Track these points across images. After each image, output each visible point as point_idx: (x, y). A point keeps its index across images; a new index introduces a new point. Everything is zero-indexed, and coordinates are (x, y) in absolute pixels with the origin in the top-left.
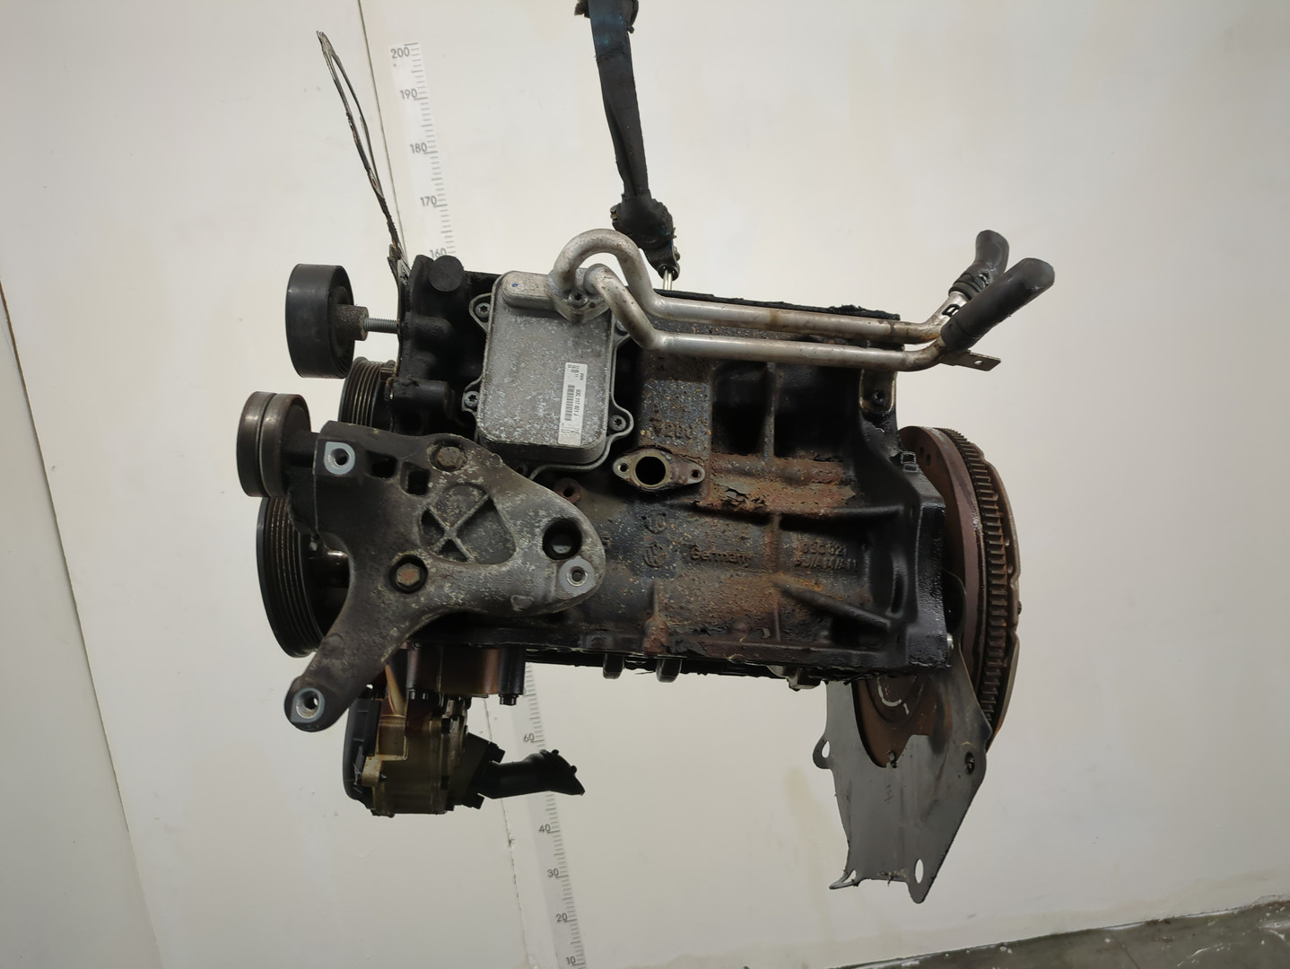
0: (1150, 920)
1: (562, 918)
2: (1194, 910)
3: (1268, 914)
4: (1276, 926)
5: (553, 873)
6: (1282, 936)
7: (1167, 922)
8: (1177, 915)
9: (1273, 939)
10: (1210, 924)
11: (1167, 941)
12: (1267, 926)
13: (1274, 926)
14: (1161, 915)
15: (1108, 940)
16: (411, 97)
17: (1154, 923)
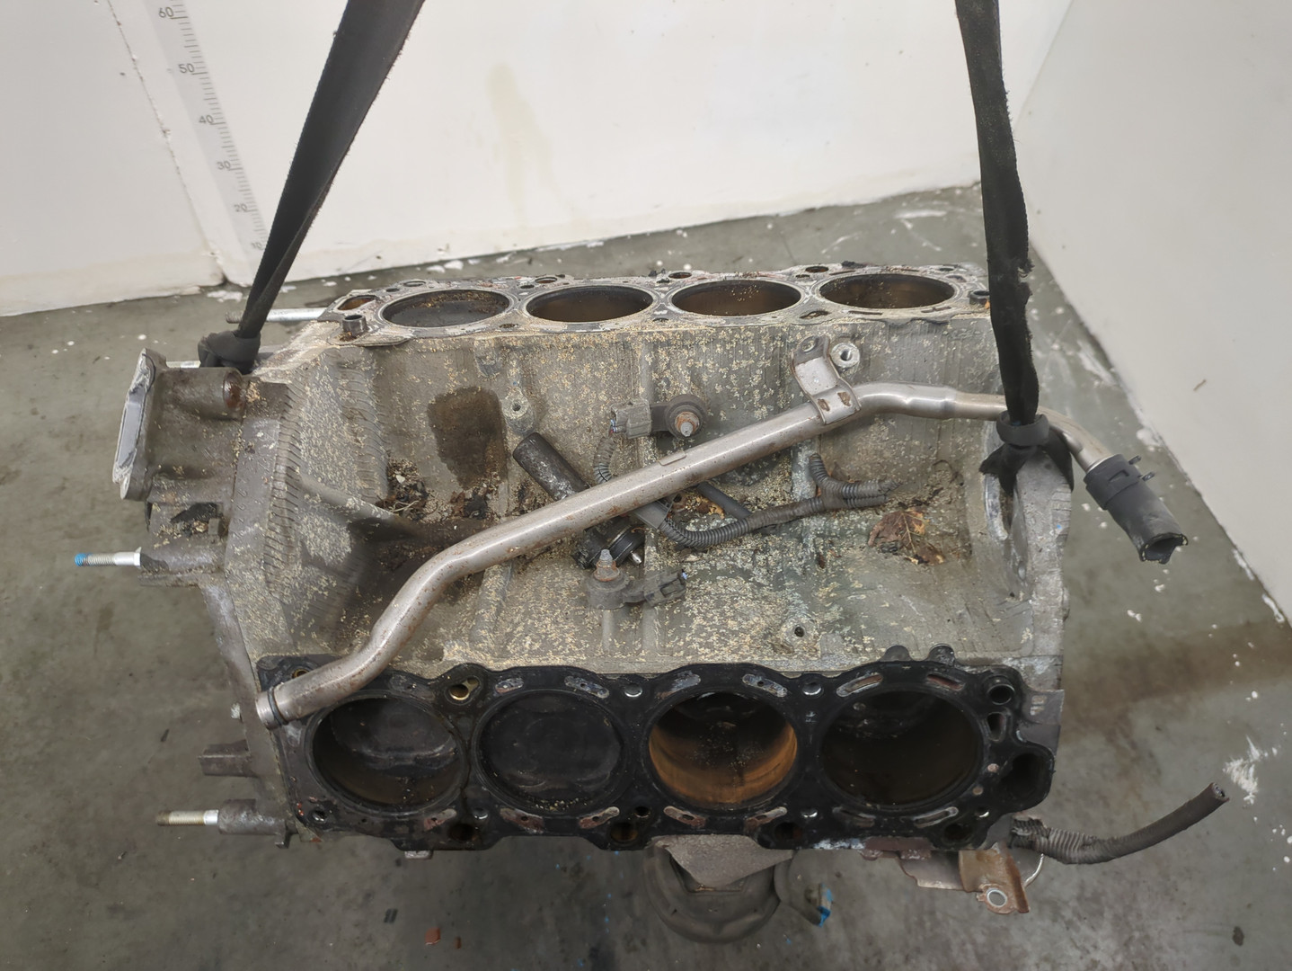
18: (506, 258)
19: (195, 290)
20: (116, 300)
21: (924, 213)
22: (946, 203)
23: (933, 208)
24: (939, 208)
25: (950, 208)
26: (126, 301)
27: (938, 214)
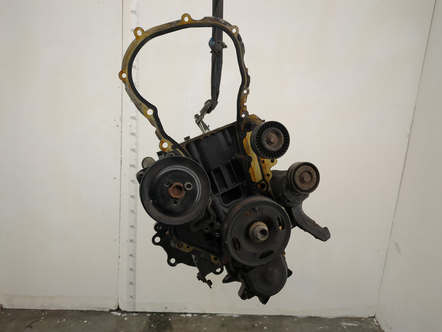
0: (310, 316)
1: (131, 283)
2: (323, 315)
3: (344, 320)
4: (345, 324)
5: (131, 269)
6: (345, 327)
7: (315, 317)
8: (318, 316)
9: (342, 327)
10: (326, 320)
11: (313, 323)
12: (342, 324)
13: (344, 324)
14: (313, 315)
15: (296, 320)
16: (134, 13)
17: (311, 317)
18: (206, 316)
19: (108, 310)
20: (84, 310)
21: (351, 324)
22: (359, 322)
23: (354, 323)
24: (356, 323)
25: (360, 324)
26: (87, 310)
27: (355, 325)
